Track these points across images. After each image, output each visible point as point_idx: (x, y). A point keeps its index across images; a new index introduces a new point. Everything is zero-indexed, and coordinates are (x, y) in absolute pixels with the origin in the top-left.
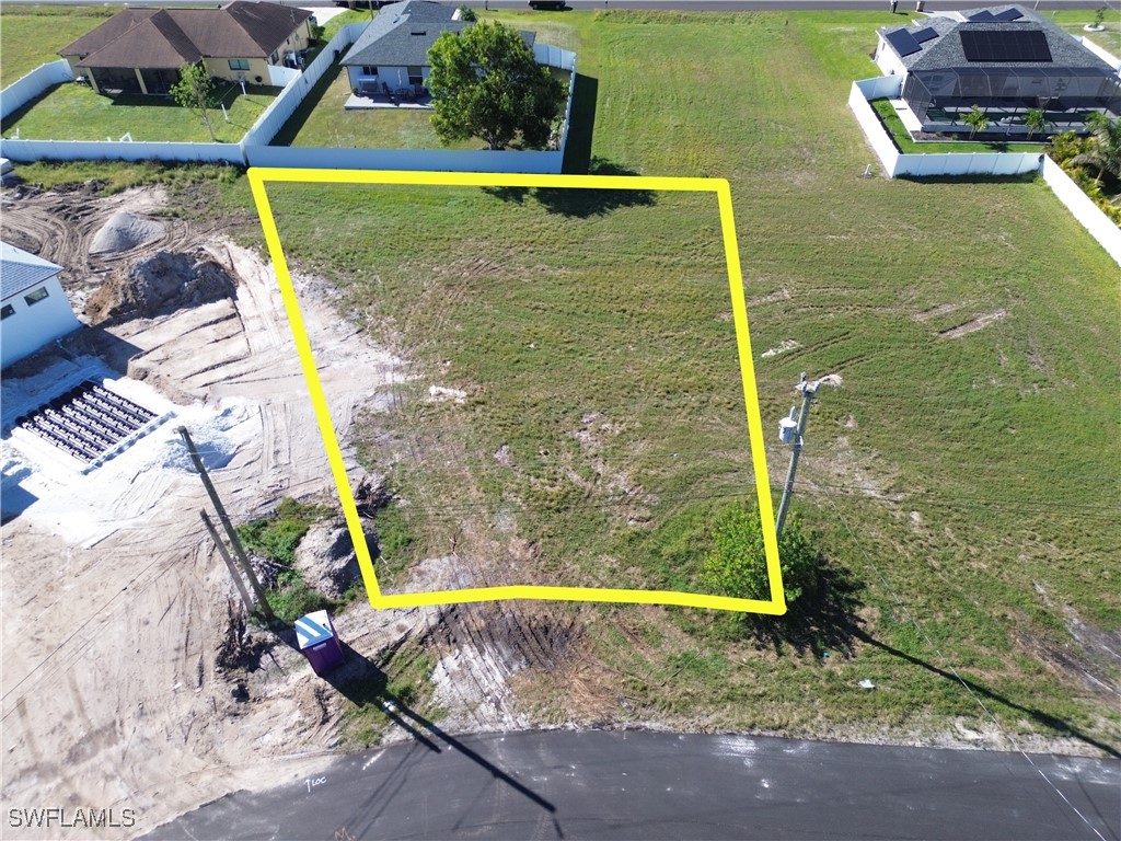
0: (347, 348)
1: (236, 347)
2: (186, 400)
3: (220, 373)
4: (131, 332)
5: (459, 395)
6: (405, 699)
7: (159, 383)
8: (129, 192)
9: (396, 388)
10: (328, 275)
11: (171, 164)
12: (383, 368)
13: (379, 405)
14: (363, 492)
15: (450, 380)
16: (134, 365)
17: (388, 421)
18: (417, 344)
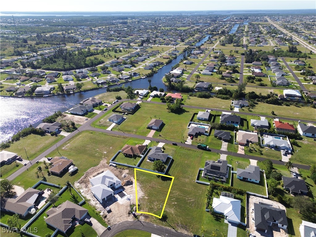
0: (140, 192)
1: (132, 190)
2: (128, 194)
3: (131, 192)
4: (125, 187)
5: (147, 198)
6: (138, 218)
7: (126, 192)
8: (126, 170)
9: (143, 196)
10: (140, 184)
11: (129, 167)
12: (142, 194)
13: (141, 198)
14: (138, 204)
15: (147, 196)
16: (125, 190)
17: (141, 199)
18: (145, 193)
